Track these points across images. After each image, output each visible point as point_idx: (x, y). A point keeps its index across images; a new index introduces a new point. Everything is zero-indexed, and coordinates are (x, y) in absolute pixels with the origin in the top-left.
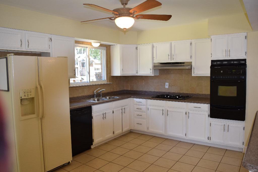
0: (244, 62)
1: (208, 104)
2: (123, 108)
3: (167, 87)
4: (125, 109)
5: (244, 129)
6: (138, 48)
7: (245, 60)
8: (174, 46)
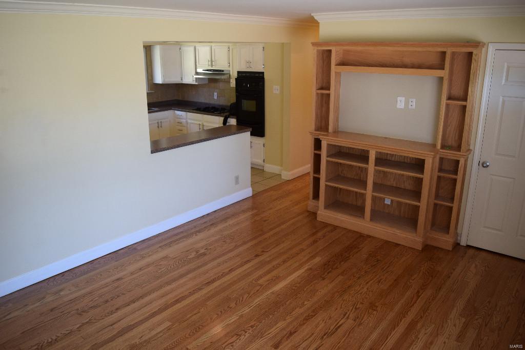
0: (261, 75)
1: (234, 118)
2: (160, 121)
3: (215, 98)
5: (264, 146)
7: (263, 73)
8: (214, 50)
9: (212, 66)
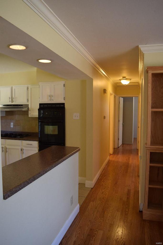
3: (12, 126)
7: (64, 104)
8: (15, 89)
9: (12, 101)
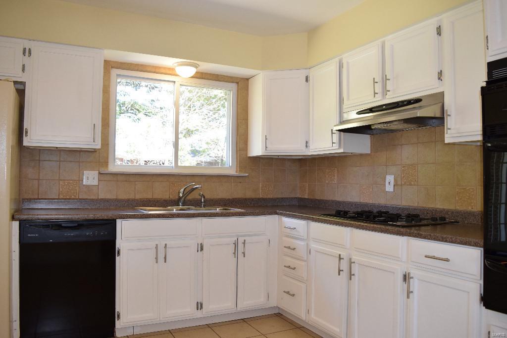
4: (244, 243)
6: (311, 78)
8: (392, 47)
9: (383, 93)
